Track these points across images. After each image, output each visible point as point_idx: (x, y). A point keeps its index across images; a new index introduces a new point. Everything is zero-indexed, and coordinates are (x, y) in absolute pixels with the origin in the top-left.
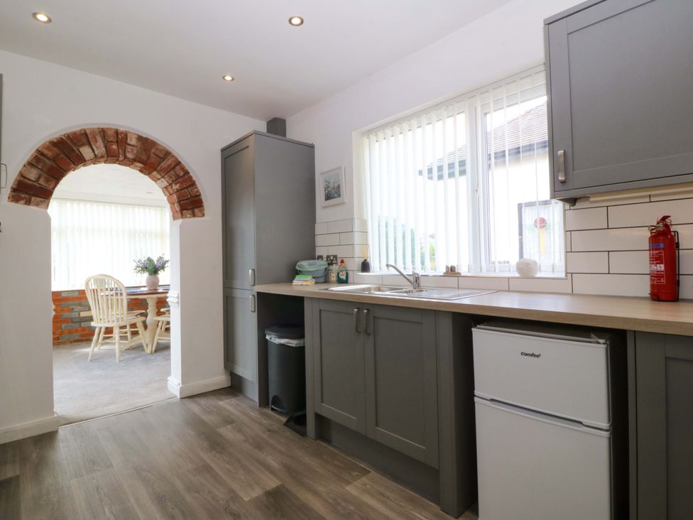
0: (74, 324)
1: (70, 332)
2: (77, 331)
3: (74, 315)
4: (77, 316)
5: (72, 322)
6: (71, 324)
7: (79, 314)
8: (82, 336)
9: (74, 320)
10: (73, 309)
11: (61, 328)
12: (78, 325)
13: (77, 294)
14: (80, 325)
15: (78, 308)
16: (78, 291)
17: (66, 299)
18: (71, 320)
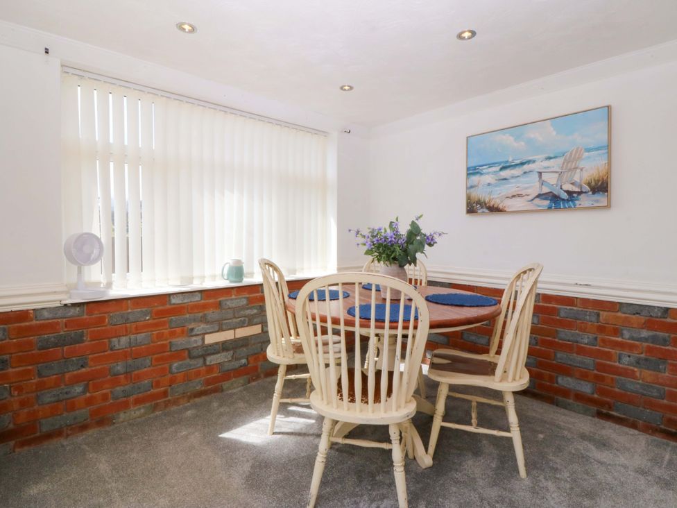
0: (193, 362)
1: (187, 378)
2: (198, 374)
3: (195, 342)
4: (200, 343)
5: (191, 357)
6: (188, 361)
7: (203, 339)
8: (208, 382)
9: (195, 353)
10: (192, 330)
11: (171, 372)
12: (201, 361)
13: (197, 298)
14: (205, 360)
15: (200, 328)
16: (201, 292)
17: (179, 310)
18: (189, 353)
